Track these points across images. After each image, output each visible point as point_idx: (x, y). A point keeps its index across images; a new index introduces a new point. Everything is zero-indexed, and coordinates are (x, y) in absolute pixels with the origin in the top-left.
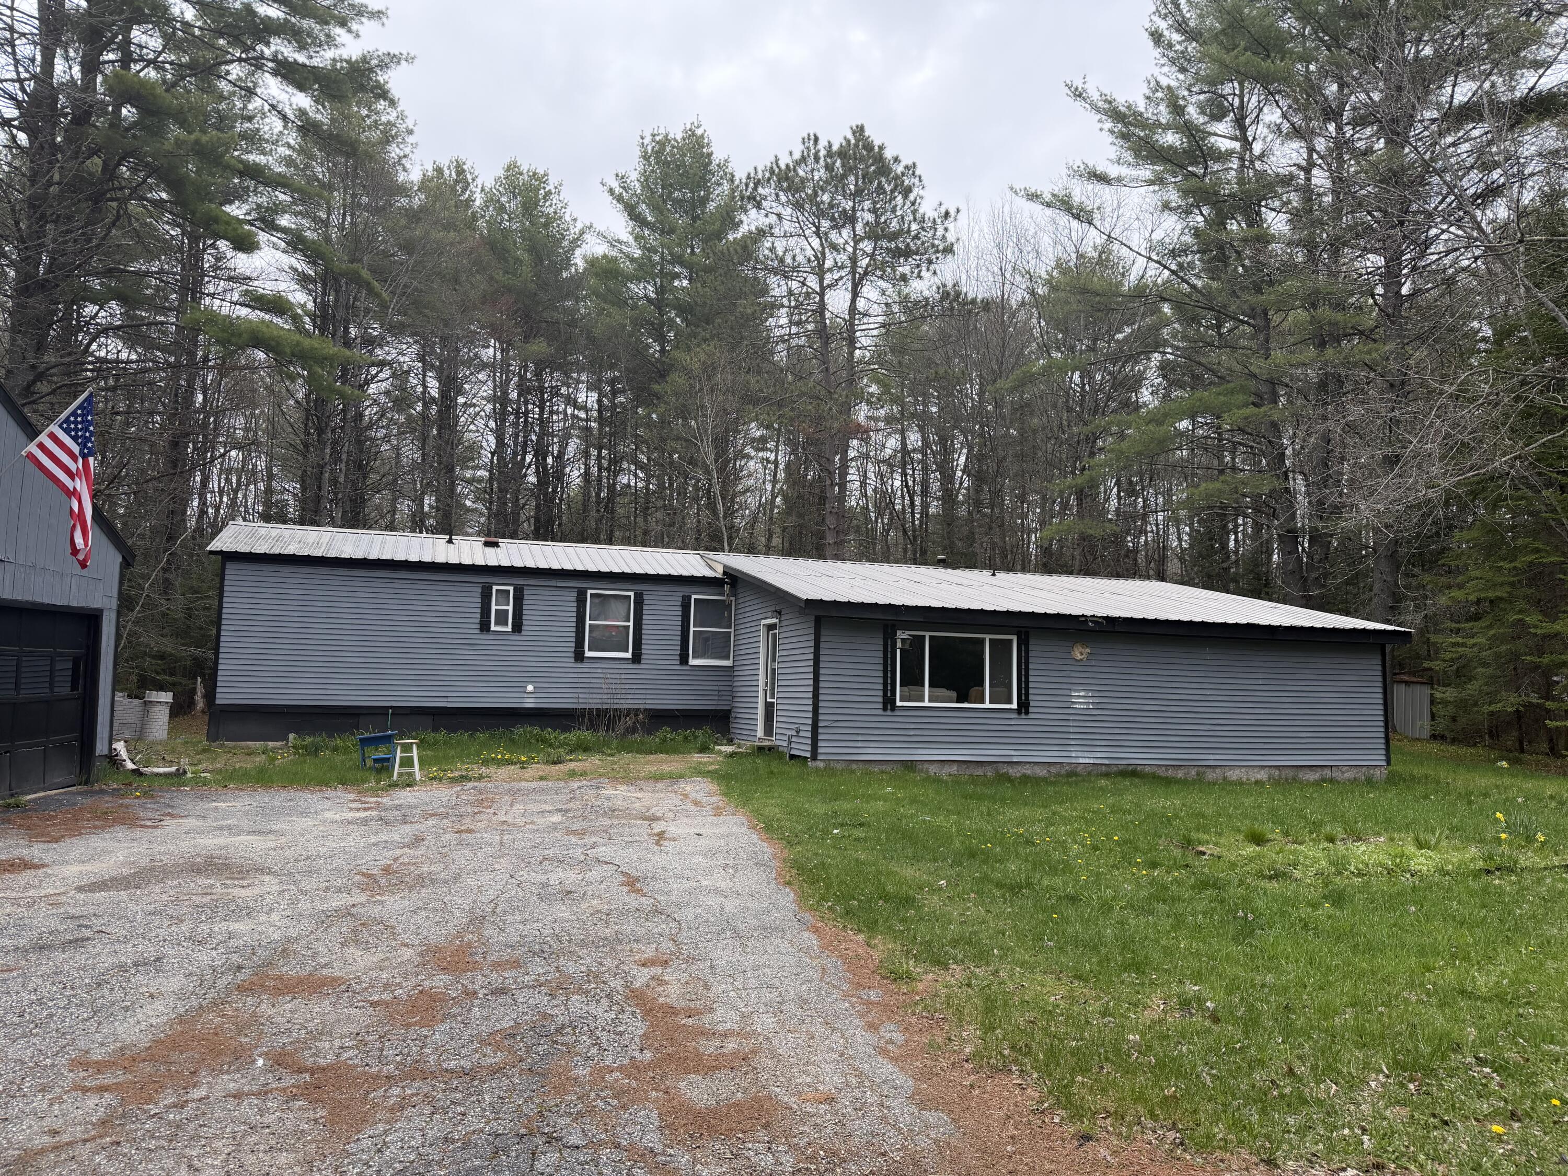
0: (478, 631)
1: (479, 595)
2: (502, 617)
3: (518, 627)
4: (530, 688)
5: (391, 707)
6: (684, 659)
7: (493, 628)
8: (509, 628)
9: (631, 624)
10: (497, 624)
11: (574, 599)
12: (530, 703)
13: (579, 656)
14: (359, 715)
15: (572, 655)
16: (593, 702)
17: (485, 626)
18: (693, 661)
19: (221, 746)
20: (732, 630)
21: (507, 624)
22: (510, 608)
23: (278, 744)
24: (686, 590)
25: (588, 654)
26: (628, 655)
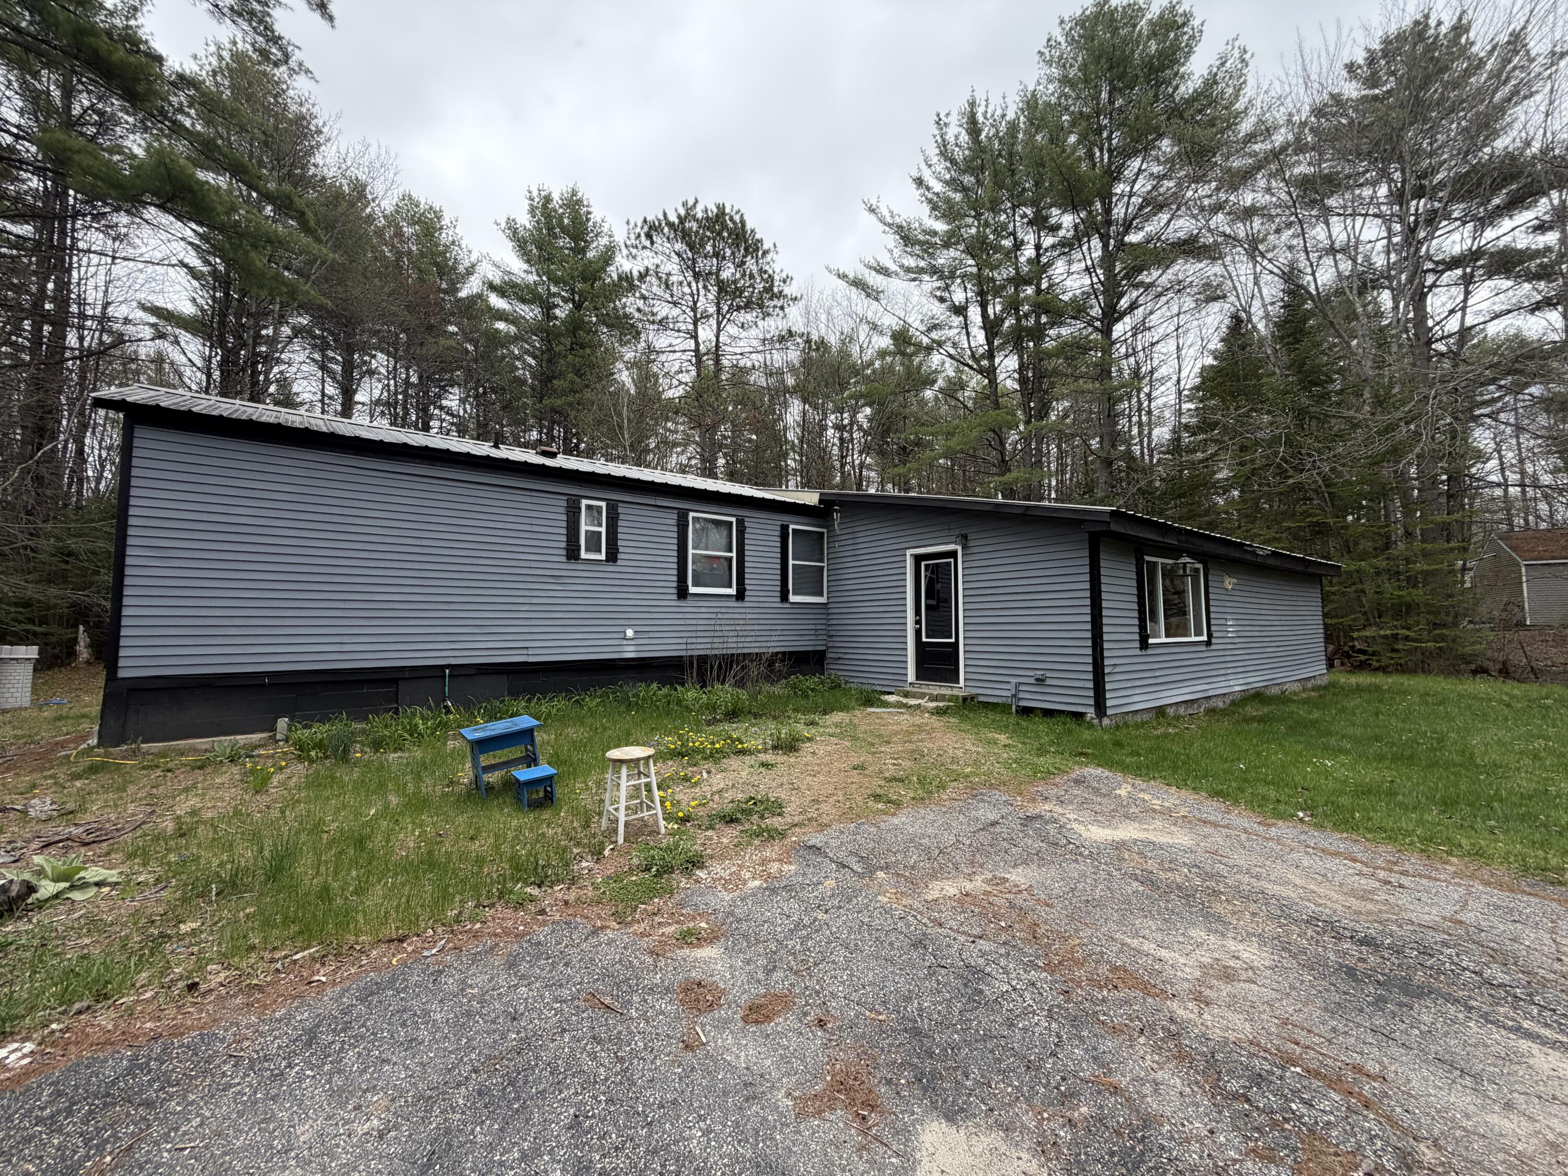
0: (564, 559)
1: (563, 510)
2: (593, 542)
3: (612, 556)
4: (630, 633)
5: (448, 666)
6: (784, 597)
7: (584, 555)
8: (603, 556)
9: (734, 554)
10: (588, 550)
11: (674, 522)
12: (630, 653)
13: (682, 593)
14: (396, 681)
15: (675, 591)
16: (701, 647)
17: (572, 553)
18: (793, 598)
19: (134, 754)
20: (825, 564)
21: (600, 551)
22: (603, 530)
23: (256, 737)
24: (784, 518)
25: (693, 590)
26: (732, 591)
